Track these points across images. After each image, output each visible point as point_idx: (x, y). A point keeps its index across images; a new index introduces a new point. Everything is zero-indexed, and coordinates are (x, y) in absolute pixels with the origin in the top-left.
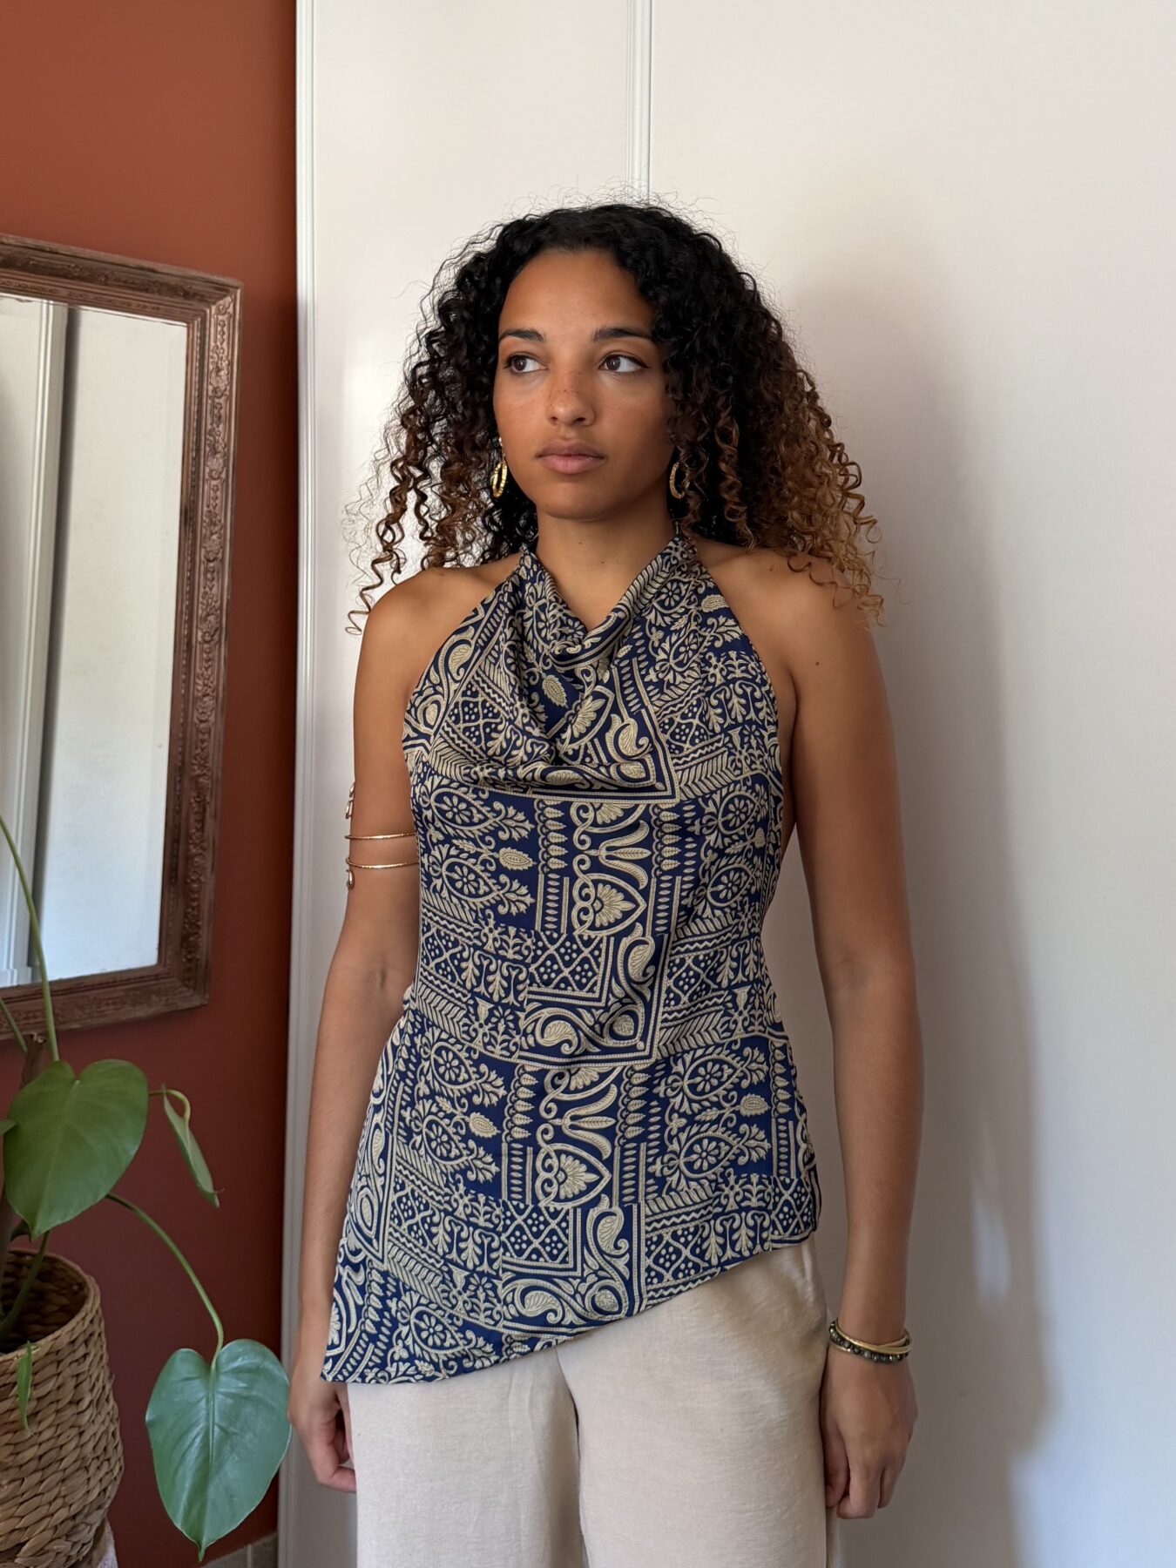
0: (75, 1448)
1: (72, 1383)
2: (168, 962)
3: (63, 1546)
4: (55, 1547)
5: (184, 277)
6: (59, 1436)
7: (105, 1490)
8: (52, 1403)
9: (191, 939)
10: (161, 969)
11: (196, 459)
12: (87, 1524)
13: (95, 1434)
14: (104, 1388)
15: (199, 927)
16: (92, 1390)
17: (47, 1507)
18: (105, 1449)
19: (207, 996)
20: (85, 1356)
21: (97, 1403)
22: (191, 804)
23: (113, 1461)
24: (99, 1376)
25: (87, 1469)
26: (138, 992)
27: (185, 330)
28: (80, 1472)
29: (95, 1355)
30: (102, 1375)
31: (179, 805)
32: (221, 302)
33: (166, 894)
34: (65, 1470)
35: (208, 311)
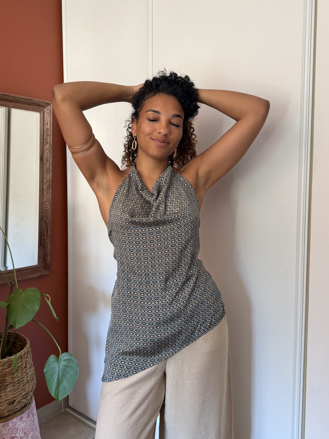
0: (26, 378)
1: (25, 363)
2: (40, 264)
3: (24, 401)
4: (23, 401)
5: (39, 102)
6: (22, 375)
7: (33, 387)
8: (20, 368)
9: (45, 258)
10: (39, 266)
11: (43, 145)
12: (29, 395)
13: (30, 374)
14: (31, 364)
15: (47, 256)
16: (29, 364)
17: (20, 392)
18: (32, 378)
19: (50, 272)
20: (27, 357)
21: (30, 367)
22: (44, 227)
23: (34, 380)
24: (30, 361)
25: (29, 383)
26: (33, 271)
27: (39, 114)
28: (27, 383)
29: (29, 356)
30: (31, 361)
31: (42, 227)
32: (48, 107)
33: (39, 248)
34: (24, 383)
35: (45, 110)
